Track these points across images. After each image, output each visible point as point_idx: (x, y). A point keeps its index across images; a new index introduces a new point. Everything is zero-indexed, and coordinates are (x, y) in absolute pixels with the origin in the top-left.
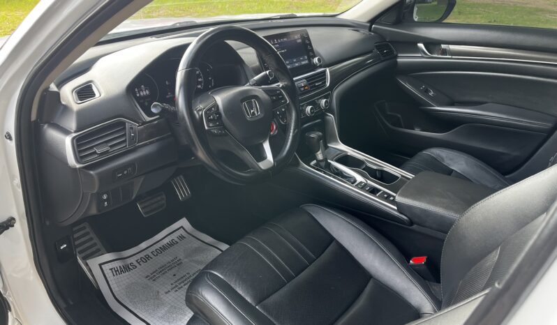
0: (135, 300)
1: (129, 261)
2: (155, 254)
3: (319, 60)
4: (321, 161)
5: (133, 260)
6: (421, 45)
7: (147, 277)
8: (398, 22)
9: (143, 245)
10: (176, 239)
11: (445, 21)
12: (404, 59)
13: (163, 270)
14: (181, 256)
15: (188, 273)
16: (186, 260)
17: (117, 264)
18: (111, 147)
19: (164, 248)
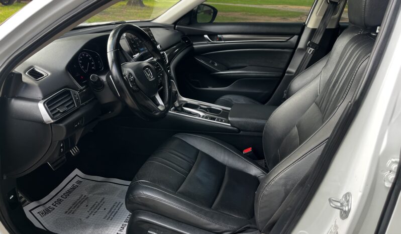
0: (66, 229)
1: (47, 205)
2: (64, 197)
3: (160, 46)
4: (178, 107)
5: (49, 204)
6: (206, 36)
7: (66, 213)
8: (189, 24)
9: (53, 193)
10: (76, 184)
11: (214, 21)
12: (197, 45)
13: (76, 205)
14: (85, 193)
15: (97, 202)
16: (90, 195)
17: (41, 209)
18: (67, 107)
19: (69, 192)
